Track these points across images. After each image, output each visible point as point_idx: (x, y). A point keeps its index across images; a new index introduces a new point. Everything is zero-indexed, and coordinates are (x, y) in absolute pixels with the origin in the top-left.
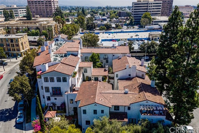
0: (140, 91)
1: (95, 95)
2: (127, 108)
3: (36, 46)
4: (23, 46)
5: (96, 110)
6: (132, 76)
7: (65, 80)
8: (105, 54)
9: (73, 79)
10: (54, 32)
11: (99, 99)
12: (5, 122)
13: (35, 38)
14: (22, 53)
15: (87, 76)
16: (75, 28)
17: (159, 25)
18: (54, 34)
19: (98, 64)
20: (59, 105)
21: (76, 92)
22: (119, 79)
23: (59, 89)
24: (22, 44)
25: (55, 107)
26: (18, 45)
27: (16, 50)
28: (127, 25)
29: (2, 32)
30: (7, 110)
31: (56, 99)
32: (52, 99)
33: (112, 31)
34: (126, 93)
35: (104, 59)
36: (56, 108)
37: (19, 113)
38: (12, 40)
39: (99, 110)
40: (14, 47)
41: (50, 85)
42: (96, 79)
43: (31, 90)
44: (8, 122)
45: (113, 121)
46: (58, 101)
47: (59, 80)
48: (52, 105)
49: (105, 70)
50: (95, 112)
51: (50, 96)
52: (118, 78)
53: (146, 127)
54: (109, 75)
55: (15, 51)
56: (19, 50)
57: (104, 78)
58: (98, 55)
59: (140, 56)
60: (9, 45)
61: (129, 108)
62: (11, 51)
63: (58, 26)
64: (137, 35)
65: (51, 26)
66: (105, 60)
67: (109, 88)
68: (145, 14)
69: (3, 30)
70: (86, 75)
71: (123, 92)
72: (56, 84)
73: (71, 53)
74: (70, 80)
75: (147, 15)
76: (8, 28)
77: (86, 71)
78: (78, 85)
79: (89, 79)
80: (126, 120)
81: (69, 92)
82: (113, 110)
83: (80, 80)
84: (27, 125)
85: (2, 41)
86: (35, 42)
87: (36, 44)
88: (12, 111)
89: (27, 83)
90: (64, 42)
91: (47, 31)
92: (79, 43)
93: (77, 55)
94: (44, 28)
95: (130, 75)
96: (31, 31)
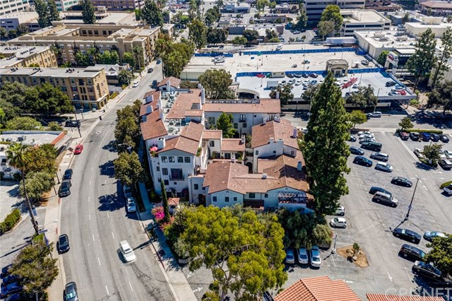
0: (282, 175)
1: (226, 180)
2: (263, 195)
3: (117, 85)
4: (99, 91)
5: (228, 198)
6: (277, 154)
7: (188, 160)
8: (242, 114)
9: (197, 158)
10: (144, 55)
11: (231, 185)
12: (112, 211)
13: (112, 69)
14: (98, 103)
15: (214, 152)
16: (187, 52)
17: (355, 36)
18: (145, 59)
19: (230, 130)
20: (180, 192)
21: (202, 176)
22: (259, 158)
23: (180, 171)
24: (98, 87)
25: (174, 193)
26: (92, 90)
27: (88, 98)
28: (293, 28)
29: (49, 56)
30: (109, 197)
31: (175, 183)
32: (171, 184)
33: (260, 48)
34: (264, 178)
35: (240, 121)
36: (176, 195)
37: (129, 200)
38: (81, 81)
39: (231, 197)
40: (85, 93)
41: (170, 166)
42: (228, 156)
43: (143, 172)
44: (115, 211)
45: (247, 208)
46: (179, 186)
47: (180, 160)
48: (170, 191)
49: (241, 143)
50: (227, 199)
51: (168, 179)
52: (258, 156)
53: (283, 215)
54: (247, 149)
55: (86, 99)
56: (93, 98)
57: (238, 155)
58: (230, 117)
59: (304, 109)
60: (76, 90)
61: (266, 196)
62: (79, 99)
63: (151, 40)
64: (306, 62)
65: (140, 44)
66: (242, 124)
67: (244, 172)
68: (328, 9)
69: (49, 52)
70: (212, 149)
71: (261, 176)
72: (176, 165)
73: (191, 118)
74: (195, 160)
75: (332, 12)
76: (58, 47)
77: (213, 144)
78: (204, 167)
79: (217, 156)
80: (262, 208)
81: (193, 176)
82: (247, 198)
83: (206, 158)
84: (141, 214)
85: (64, 82)
86: (114, 77)
87: (117, 82)
88: (116, 198)
89: (138, 162)
90: (176, 92)
91: (134, 53)
92: (200, 95)
93: (200, 122)
94: (126, 47)
95: (275, 152)
96: (101, 54)
